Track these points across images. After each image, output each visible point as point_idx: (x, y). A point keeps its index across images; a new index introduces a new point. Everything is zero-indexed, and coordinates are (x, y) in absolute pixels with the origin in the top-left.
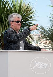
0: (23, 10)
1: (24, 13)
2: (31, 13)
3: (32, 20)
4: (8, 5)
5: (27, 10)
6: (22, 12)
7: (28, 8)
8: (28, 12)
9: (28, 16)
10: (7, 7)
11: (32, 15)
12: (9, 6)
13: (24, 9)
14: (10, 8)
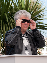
0: (30, 7)
1: (33, 11)
2: (41, 11)
3: (42, 19)
4: (12, 2)
5: (35, 7)
6: (30, 9)
7: (37, 5)
8: (37, 9)
9: (37, 14)
10: (10, 4)
11: (41, 13)
12: (14, 3)
13: (32, 6)
14: (15, 5)
